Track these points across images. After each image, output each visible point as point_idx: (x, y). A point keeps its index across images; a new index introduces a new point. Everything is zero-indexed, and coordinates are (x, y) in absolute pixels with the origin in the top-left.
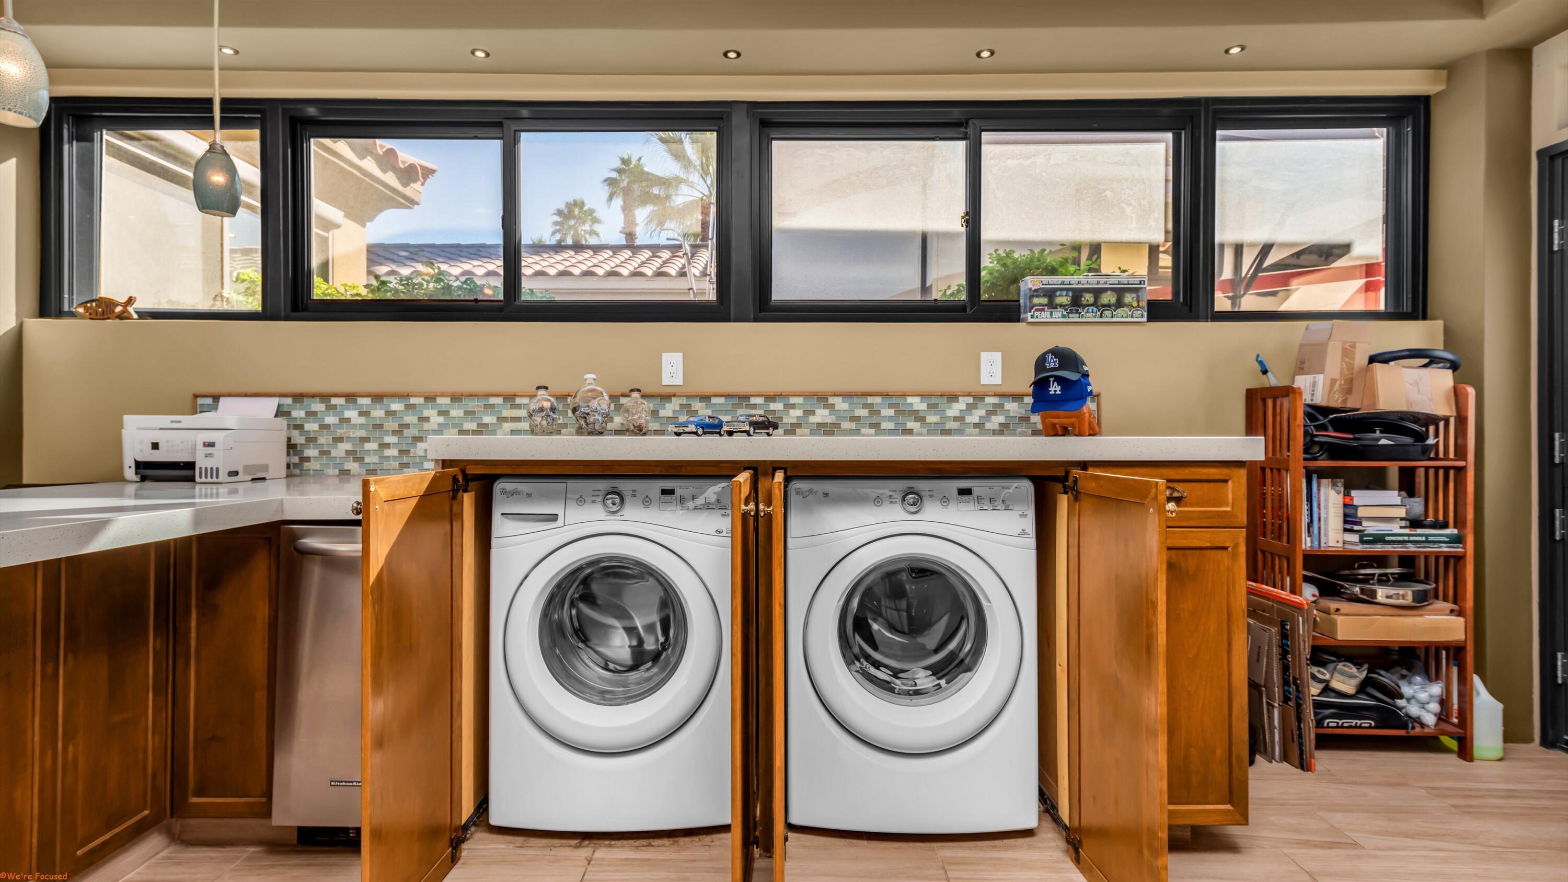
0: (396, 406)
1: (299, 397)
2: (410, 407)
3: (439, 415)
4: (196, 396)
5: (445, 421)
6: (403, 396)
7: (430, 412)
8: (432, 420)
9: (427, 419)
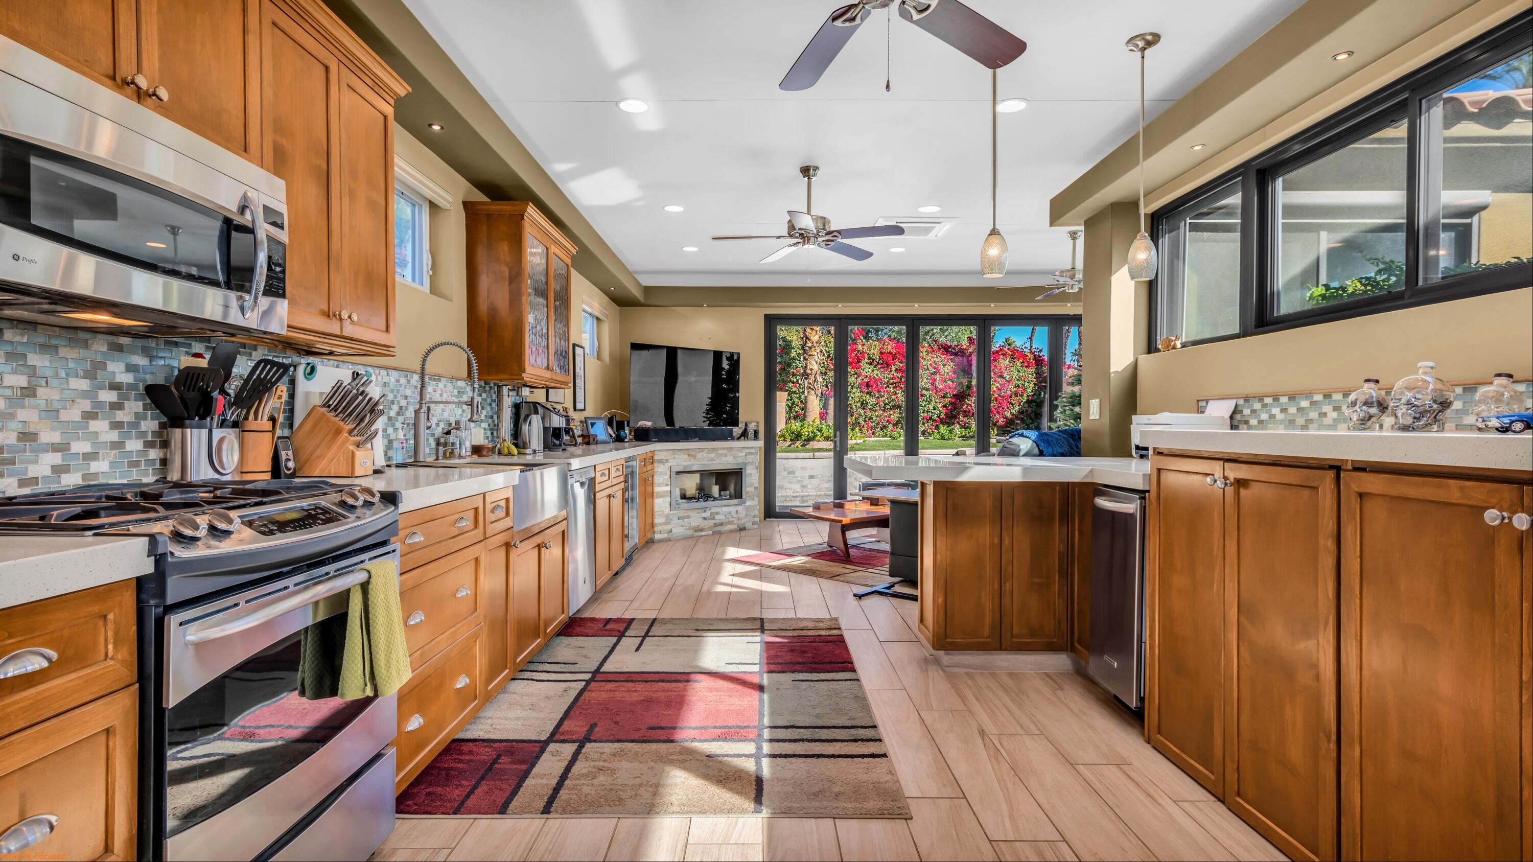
0: (1304, 404)
1: (1247, 399)
2: (1313, 403)
3: (1334, 410)
4: (1198, 401)
5: (1338, 416)
6: (1308, 395)
7: (1327, 408)
8: (1328, 415)
9: (1325, 414)
